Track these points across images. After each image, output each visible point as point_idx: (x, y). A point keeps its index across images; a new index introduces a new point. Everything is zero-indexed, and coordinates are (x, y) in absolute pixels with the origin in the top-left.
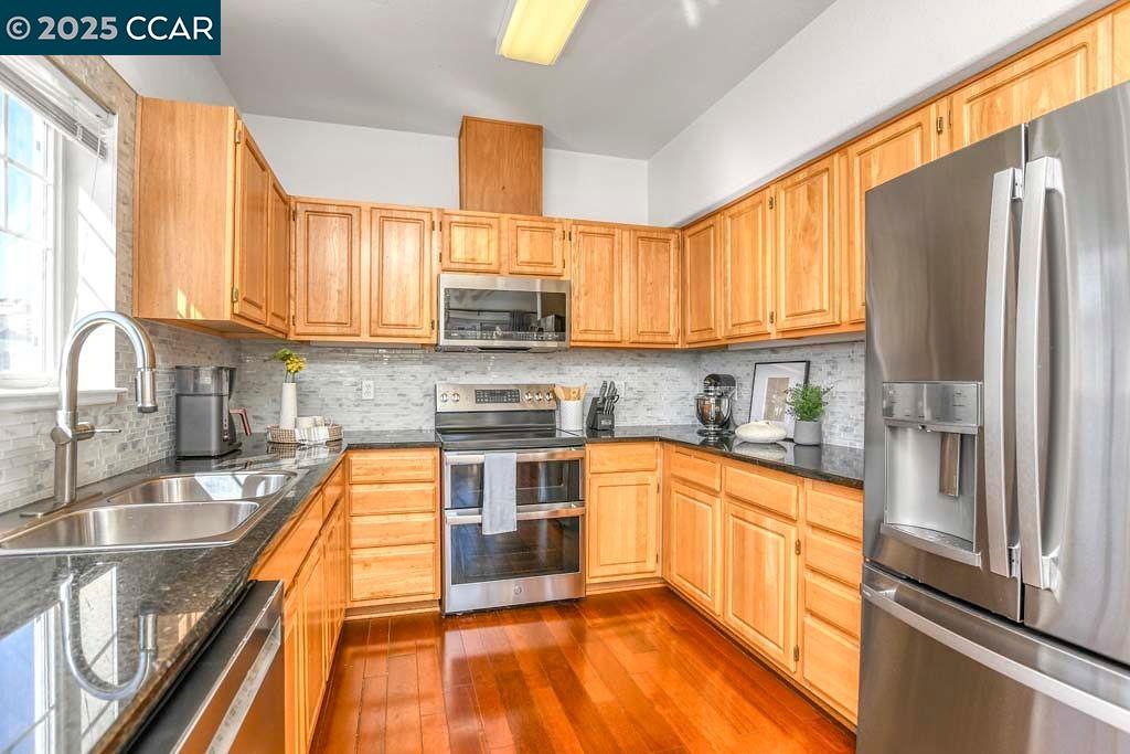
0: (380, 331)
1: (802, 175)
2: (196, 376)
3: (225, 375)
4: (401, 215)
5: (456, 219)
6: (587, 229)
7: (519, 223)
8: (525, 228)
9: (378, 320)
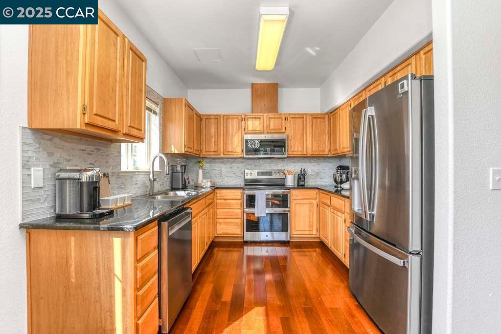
0: (226, 153)
1: (356, 97)
2: (177, 167)
3: (183, 168)
4: (232, 117)
5: (249, 117)
6: (294, 116)
7: (270, 116)
8: (271, 118)
9: (225, 151)
